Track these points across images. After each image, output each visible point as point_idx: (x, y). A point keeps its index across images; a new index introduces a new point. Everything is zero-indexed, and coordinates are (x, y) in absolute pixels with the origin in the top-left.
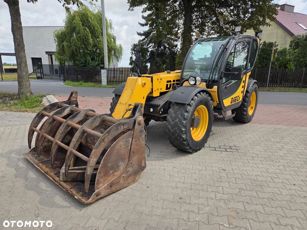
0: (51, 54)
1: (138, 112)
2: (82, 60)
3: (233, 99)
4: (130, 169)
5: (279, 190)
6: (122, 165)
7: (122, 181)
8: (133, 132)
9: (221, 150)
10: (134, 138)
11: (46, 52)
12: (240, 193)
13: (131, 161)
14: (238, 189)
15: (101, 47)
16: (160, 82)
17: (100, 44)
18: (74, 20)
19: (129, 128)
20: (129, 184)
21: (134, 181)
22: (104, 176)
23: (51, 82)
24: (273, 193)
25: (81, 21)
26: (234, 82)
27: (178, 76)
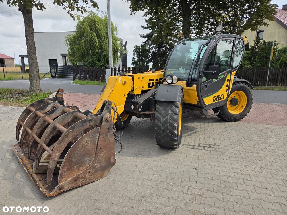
0: (65, 56)
1: (106, 109)
2: (90, 61)
3: (216, 98)
4: (98, 165)
5: (248, 194)
6: (88, 161)
7: (87, 176)
8: (100, 128)
9: (199, 148)
10: (101, 134)
11: (61, 54)
12: (205, 195)
13: (97, 157)
14: (204, 190)
15: (106, 49)
16: (141, 81)
17: (105, 46)
18: (83, 25)
19: (96, 125)
20: (96, 179)
21: (102, 177)
22: (68, 170)
23: (62, 80)
24: (240, 196)
25: (89, 26)
26: (215, 81)
27: (161, 74)
